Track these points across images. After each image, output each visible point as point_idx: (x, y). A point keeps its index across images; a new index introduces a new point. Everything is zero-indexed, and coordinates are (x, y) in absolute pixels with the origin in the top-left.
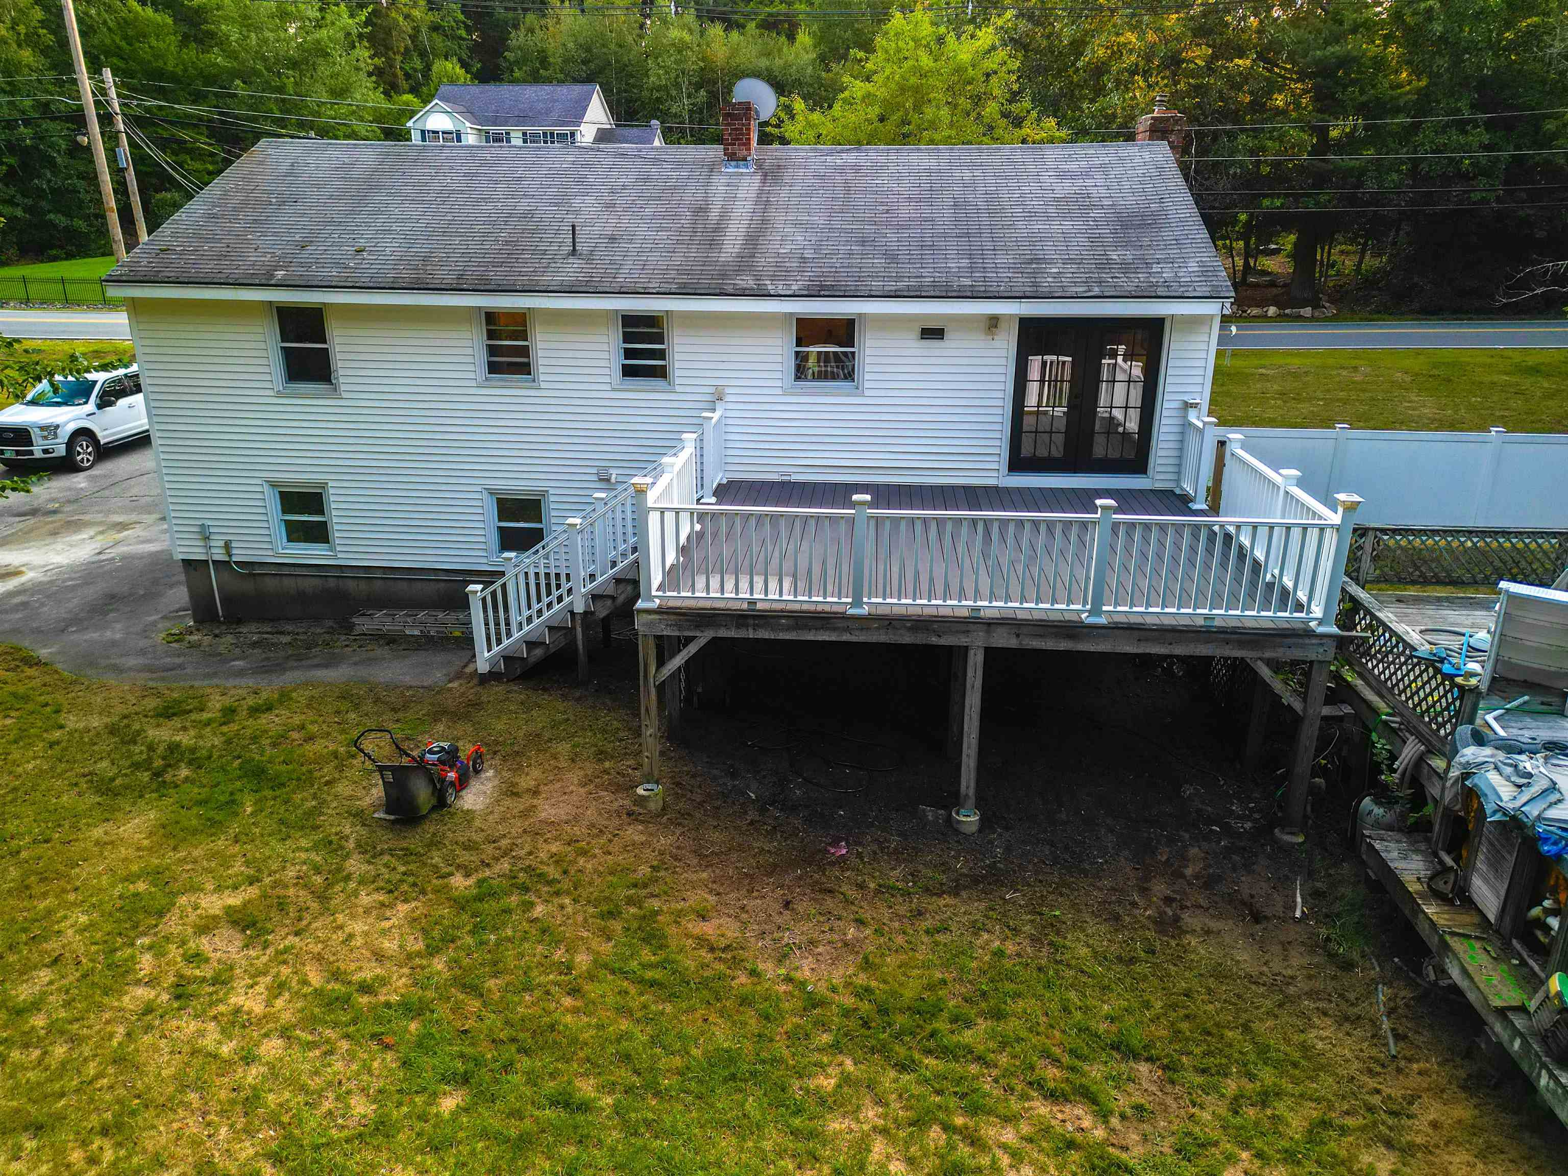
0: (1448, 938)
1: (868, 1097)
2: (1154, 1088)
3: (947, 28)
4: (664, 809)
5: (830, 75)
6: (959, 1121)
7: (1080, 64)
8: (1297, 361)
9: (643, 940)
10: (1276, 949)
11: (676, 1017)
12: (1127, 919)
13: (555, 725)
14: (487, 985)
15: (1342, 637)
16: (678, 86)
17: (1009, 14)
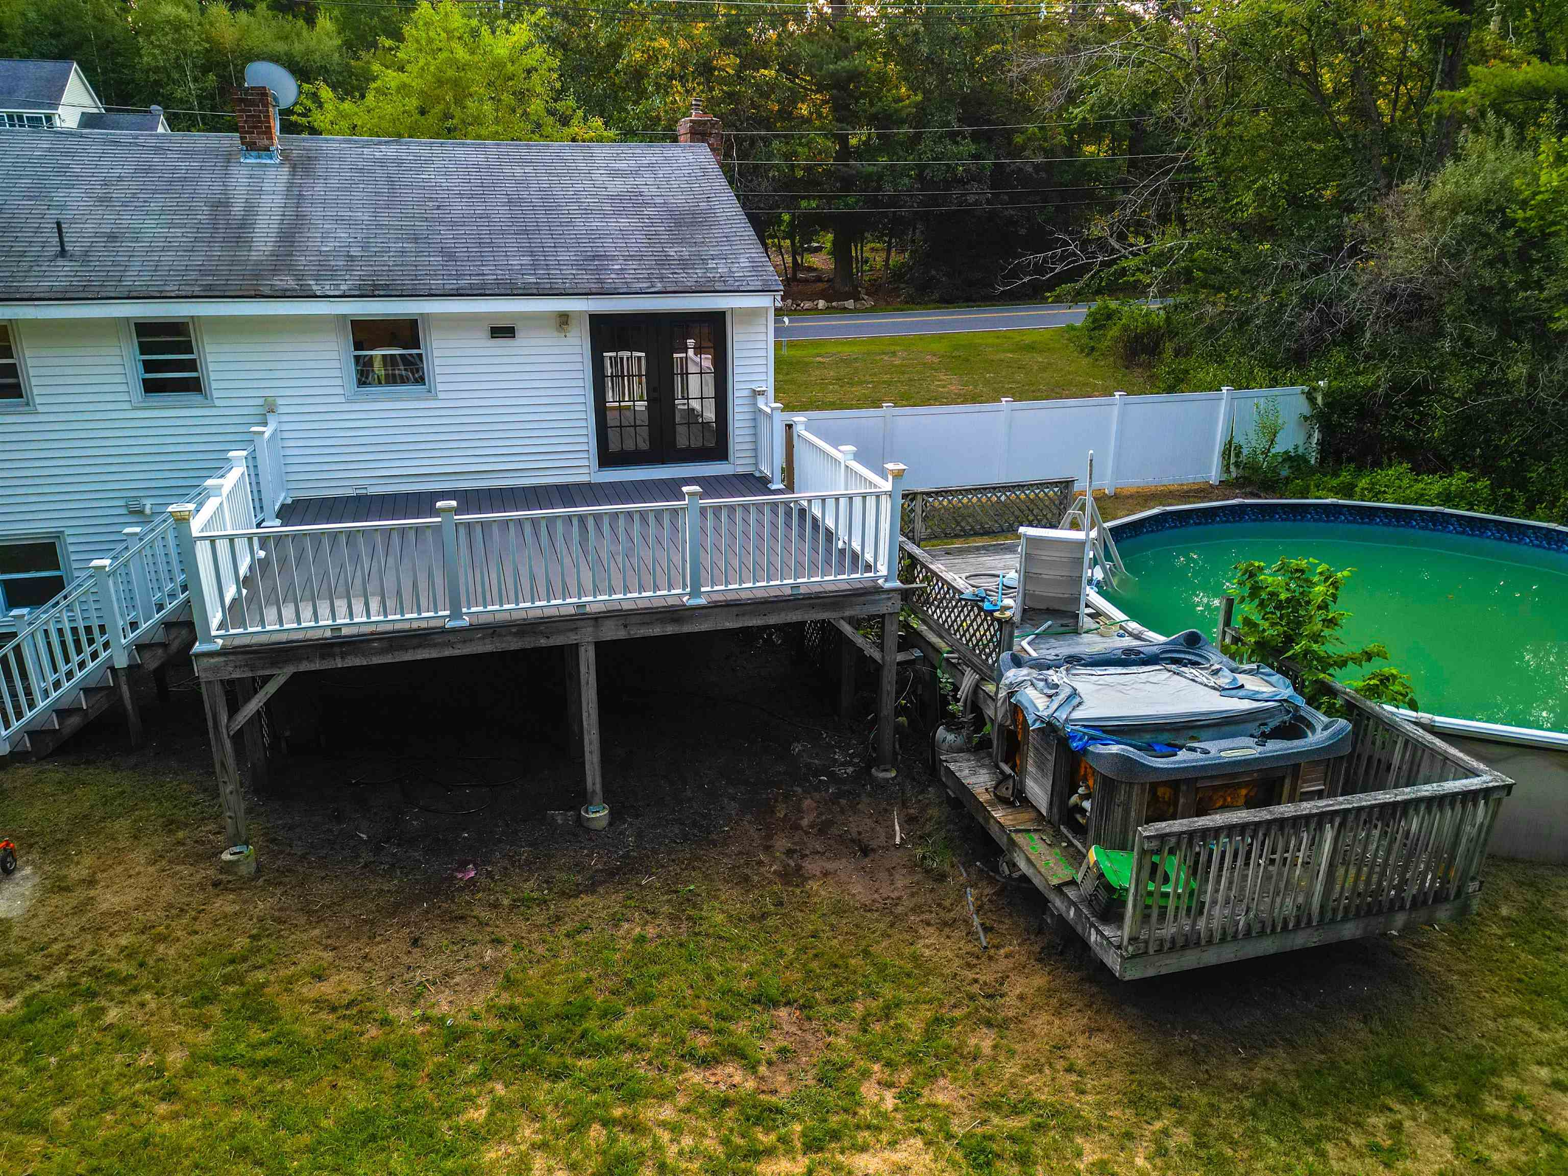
0: (1013, 835)
1: (524, 1116)
2: (794, 1029)
3: (480, 21)
4: (259, 870)
5: (360, 63)
6: (617, 1112)
7: (619, 66)
8: (847, 349)
9: (250, 1018)
10: (883, 875)
11: (299, 1092)
12: (756, 878)
13: (106, 801)
14: (51, 1118)
15: (907, 590)
16: (180, 68)
17: (542, 11)
